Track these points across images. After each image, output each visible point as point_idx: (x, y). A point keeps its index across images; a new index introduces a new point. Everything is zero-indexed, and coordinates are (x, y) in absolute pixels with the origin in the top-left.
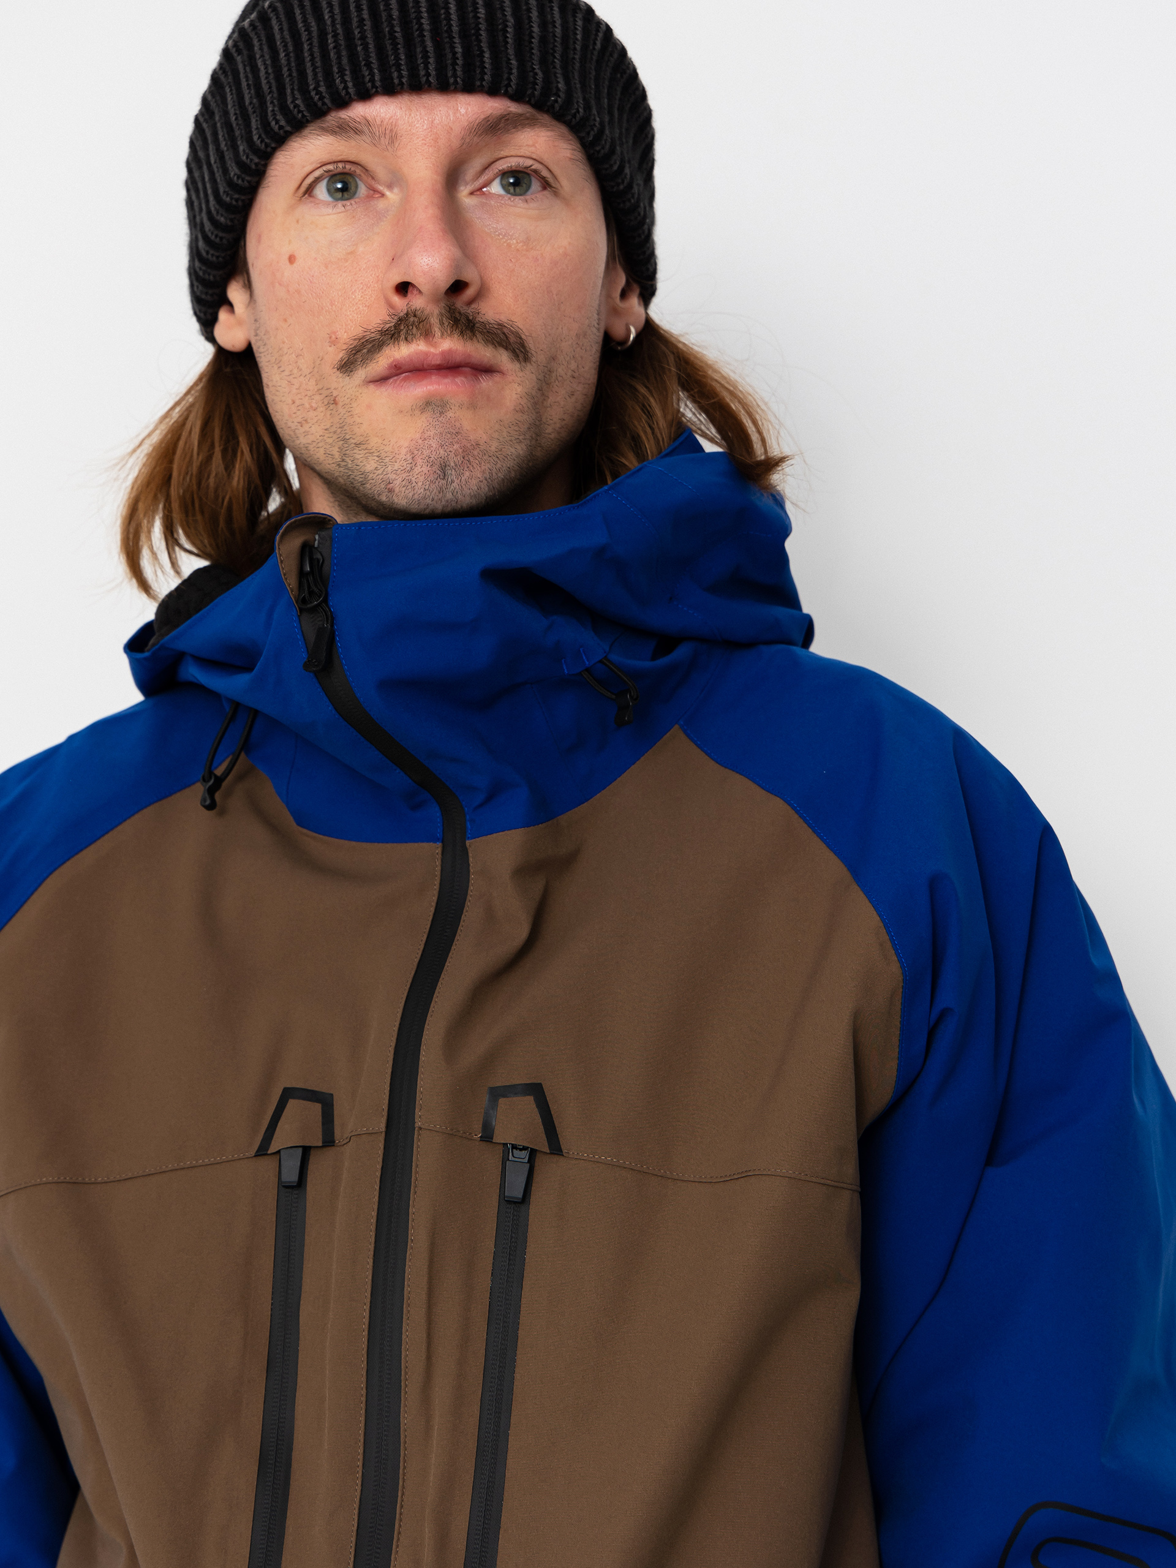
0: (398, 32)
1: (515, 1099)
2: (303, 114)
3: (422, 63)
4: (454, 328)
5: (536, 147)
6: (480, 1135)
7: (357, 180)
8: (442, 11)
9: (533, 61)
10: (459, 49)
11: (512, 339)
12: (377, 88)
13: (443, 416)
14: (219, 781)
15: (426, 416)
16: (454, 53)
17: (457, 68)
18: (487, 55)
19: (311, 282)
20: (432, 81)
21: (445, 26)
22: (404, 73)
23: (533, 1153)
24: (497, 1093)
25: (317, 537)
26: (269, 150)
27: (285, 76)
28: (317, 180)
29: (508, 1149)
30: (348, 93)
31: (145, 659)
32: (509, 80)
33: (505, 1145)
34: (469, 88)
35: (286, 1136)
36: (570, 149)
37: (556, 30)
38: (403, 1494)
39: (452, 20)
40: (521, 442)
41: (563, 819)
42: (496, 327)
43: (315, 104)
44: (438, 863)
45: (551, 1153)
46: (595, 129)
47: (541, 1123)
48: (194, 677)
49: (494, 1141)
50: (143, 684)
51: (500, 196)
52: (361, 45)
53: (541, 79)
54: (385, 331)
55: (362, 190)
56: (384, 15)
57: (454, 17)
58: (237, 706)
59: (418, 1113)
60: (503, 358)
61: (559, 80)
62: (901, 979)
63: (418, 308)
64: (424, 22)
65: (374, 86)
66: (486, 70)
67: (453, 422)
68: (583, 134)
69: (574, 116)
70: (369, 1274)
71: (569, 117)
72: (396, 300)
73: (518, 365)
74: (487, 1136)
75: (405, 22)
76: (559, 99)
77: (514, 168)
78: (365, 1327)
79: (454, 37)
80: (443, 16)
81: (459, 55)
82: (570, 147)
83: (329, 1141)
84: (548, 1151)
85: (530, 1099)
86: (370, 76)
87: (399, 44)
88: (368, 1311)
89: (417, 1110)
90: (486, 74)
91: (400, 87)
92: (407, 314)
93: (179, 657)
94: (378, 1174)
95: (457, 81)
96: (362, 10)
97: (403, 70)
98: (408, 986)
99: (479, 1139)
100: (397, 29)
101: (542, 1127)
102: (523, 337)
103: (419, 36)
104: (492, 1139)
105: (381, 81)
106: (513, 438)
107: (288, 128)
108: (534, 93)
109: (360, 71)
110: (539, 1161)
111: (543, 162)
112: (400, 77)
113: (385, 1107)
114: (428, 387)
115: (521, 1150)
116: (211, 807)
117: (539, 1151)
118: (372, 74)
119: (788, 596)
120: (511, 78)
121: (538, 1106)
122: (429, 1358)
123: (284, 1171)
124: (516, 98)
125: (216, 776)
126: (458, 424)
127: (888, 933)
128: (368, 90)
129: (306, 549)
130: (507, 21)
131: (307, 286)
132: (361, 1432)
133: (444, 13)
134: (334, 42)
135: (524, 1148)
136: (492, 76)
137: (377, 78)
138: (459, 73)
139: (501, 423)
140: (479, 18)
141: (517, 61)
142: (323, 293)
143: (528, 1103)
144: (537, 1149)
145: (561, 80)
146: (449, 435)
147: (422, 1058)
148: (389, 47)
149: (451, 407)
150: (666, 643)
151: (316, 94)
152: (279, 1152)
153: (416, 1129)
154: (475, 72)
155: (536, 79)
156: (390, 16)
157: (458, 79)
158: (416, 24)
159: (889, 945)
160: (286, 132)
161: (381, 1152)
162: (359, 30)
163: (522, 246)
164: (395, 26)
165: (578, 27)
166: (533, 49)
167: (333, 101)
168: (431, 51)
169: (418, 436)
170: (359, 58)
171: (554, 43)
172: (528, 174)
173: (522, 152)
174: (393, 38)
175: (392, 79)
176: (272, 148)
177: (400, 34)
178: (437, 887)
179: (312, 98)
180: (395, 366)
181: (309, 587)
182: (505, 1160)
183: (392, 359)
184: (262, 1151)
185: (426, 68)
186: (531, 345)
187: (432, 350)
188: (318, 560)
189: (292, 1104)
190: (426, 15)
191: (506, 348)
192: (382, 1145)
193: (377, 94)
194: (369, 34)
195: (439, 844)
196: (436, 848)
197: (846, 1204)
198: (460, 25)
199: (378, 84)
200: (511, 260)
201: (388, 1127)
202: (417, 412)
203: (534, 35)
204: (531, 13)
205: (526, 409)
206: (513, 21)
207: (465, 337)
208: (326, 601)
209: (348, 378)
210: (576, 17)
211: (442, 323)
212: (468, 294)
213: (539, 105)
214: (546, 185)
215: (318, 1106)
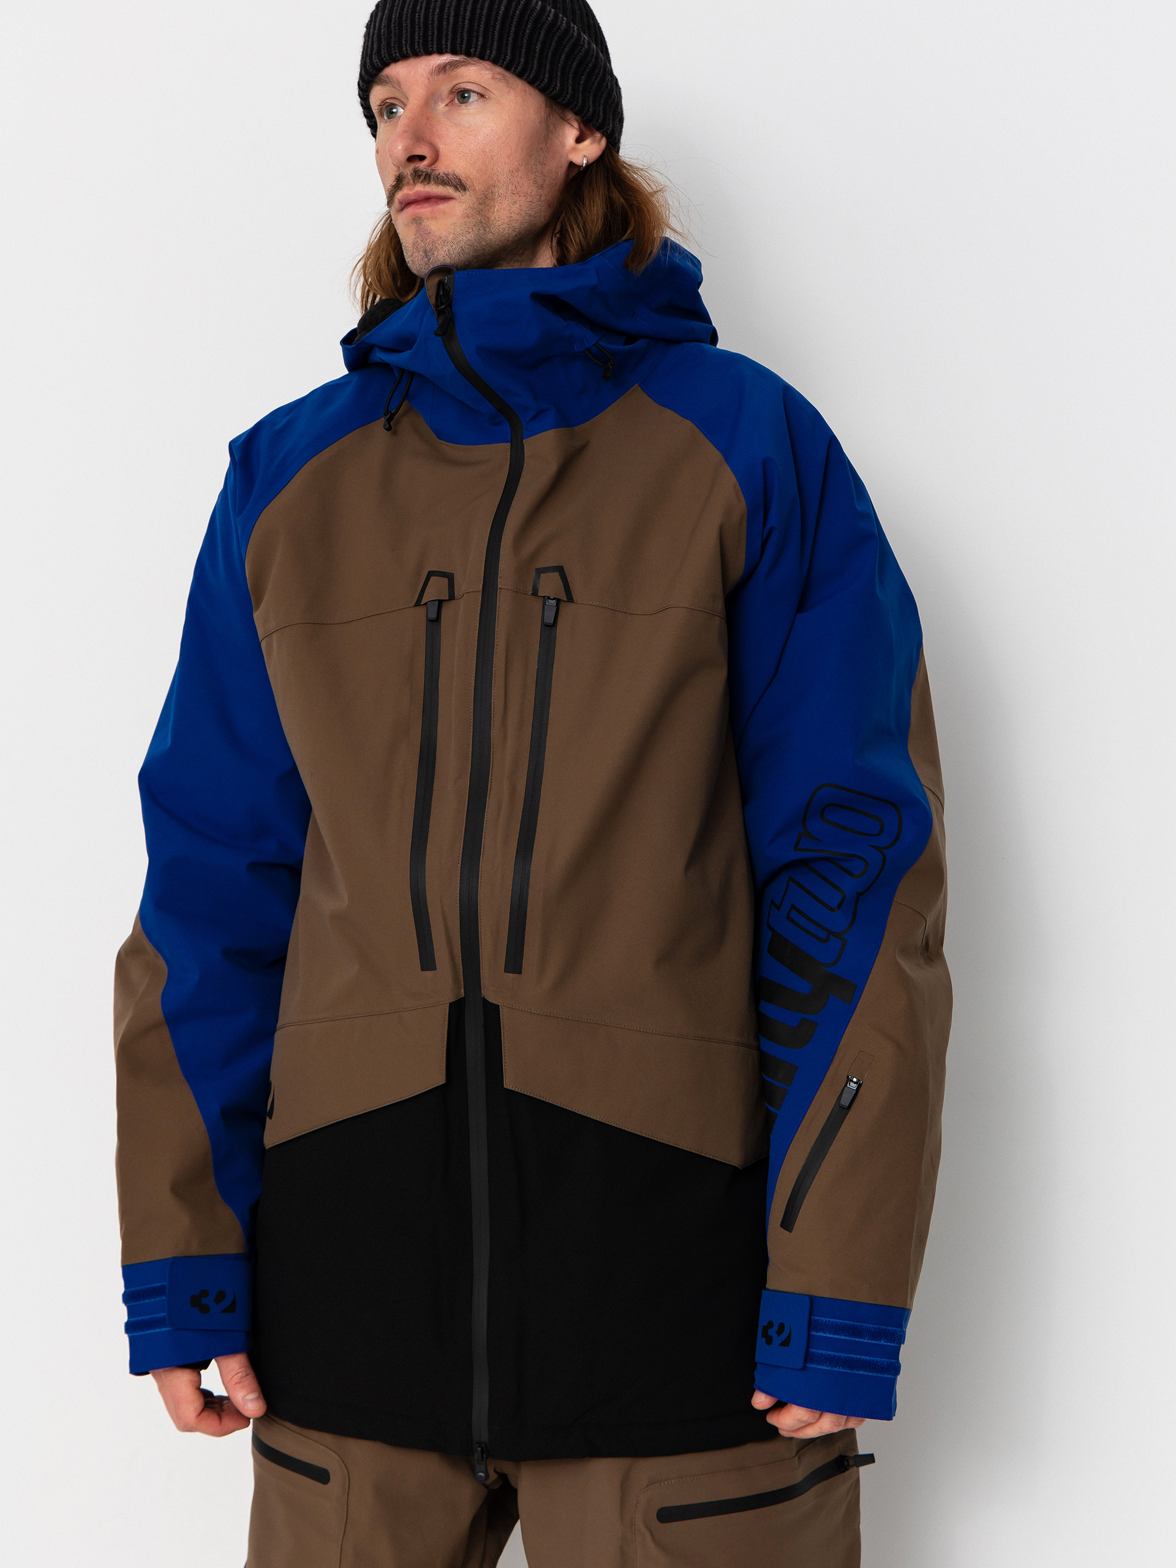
1: (549, 574)
6: (531, 593)
11: (455, 181)
13: (421, 224)
14: (392, 416)
15: (414, 226)
23: (558, 601)
24: (540, 571)
25: (446, 278)
29: (546, 598)
31: (352, 348)
33: (544, 597)
35: (430, 595)
38: (492, 770)
41: (576, 429)
44: (509, 454)
45: (568, 601)
47: (563, 587)
48: (380, 358)
49: (538, 596)
50: (350, 363)
53: (466, 41)
58: (403, 371)
59: (499, 581)
60: (449, 191)
61: (479, 39)
62: (746, 510)
67: (427, 227)
69: (490, 56)
70: (474, 662)
73: (461, 194)
74: (535, 593)
77: (462, 89)
78: (473, 688)
83: (452, 597)
84: (566, 600)
85: (557, 574)
88: (474, 681)
89: (498, 579)
93: (371, 348)
94: (479, 612)
98: (493, 516)
99: (530, 595)
101: (563, 589)
102: (461, 177)
104: (537, 594)
110: (562, 605)
111: (477, 84)
113: (482, 578)
114: (413, 212)
115: (552, 599)
116: (389, 429)
117: (562, 600)
119: (703, 316)
121: (561, 577)
122: (505, 703)
123: (429, 613)
124: (454, 52)
125: (391, 413)
126: (430, 229)
127: (741, 487)
129: (441, 284)
132: (471, 740)
135: (554, 599)
139: (456, 225)
143: (555, 576)
146: (426, 234)
147: (501, 553)
149: (424, 220)
150: (631, 338)
152: (426, 604)
153: (498, 589)
159: (741, 492)
161: (480, 601)
172: (469, 92)
173: (462, 80)
178: (508, 466)
181: (441, 300)
182: (544, 604)
184: (418, 604)
187: (410, 193)
188: (447, 290)
189: (433, 579)
192: (480, 598)
195: (509, 444)
196: (508, 446)
197: (717, 624)
201: (483, 588)
202: (410, 225)
205: (469, 215)
208: (450, 305)
211: (413, 179)
212: (425, 162)
213: (468, 54)
214: (482, 96)
215: (446, 580)
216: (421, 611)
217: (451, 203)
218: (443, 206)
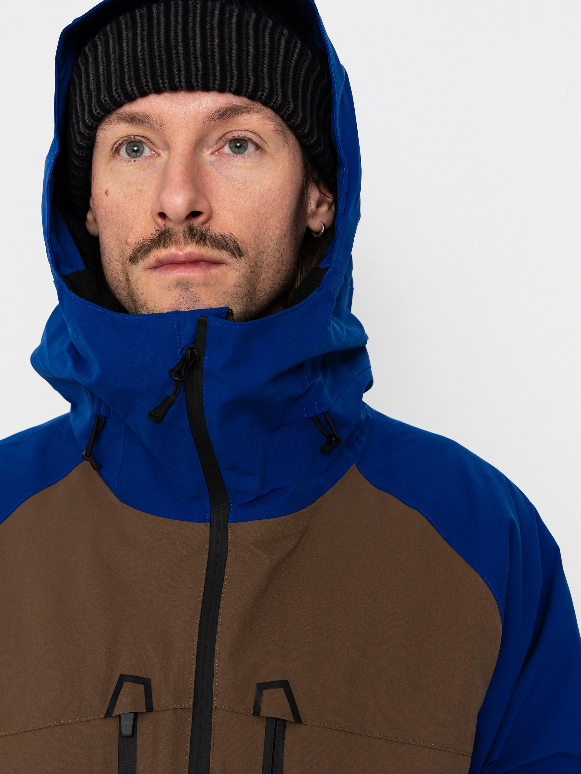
0: (164, 55)
1: (272, 690)
2: (110, 106)
3: (177, 74)
4: (193, 239)
5: (251, 125)
6: (252, 712)
7: (144, 145)
8: (191, 41)
9: (249, 70)
10: (200, 65)
11: (231, 245)
12: (150, 90)
13: (188, 291)
15: (178, 290)
16: (197, 68)
17: (198, 77)
18: (218, 68)
19: (117, 207)
20: (183, 85)
21: (192, 50)
22: (166, 81)
23: (284, 722)
24: (262, 687)
26: (94, 126)
27: (101, 81)
28: (120, 145)
30: (133, 93)
32: (231, 83)
33: (268, 718)
34: (206, 88)
35: (123, 705)
36: (273, 125)
37: (266, 49)
39: (197, 47)
40: (239, 304)
42: (220, 237)
43: (116, 100)
46: (290, 109)
47: (288, 704)
49: (260, 715)
51: (229, 155)
52: (142, 63)
53: (252, 82)
54: (154, 240)
55: (147, 152)
56: (156, 44)
57: (198, 45)
59: (214, 698)
60: (224, 255)
61: (265, 81)
63: (170, 228)
64: (180, 49)
65: (148, 89)
66: (216, 78)
67: (194, 294)
68: (282, 114)
69: (275, 103)
71: (272, 104)
72: (159, 221)
73: (235, 260)
74: (257, 712)
75: (168, 49)
76: (265, 94)
77: (236, 137)
79: (198, 58)
80: (191, 44)
81: (200, 69)
82: (273, 123)
84: (294, 721)
85: (281, 690)
86: (146, 83)
87: (164, 62)
89: (214, 697)
90: (216, 80)
91: (164, 89)
92: (164, 231)
94: (189, 733)
95: (198, 85)
96: (144, 41)
97: (165, 79)
99: (252, 714)
100: (163, 53)
101: (289, 706)
102: (238, 242)
103: (176, 57)
104: (260, 714)
105: (152, 85)
106: (234, 302)
107: (102, 114)
108: (248, 91)
109: (140, 80)
110: (288, 727)
111: (256, 133)
112: (164, 83)
113: (192, 692)
114: (178, 274)
117: (288, 721)
118: (147, 81)
120: (232, 82)
121: (286, 694)
123: (122, 728)
126: (197, 296)
128: (145, 91)
130: (233, 46)
131: (115, 209)
133: (192, 43)
134: (127, 61)
136: (220, 81)
137: (150, 84)
138: (200, 80)
139: (226, 294)
140: (214, 45)
141: (237, 71)
142: (124, 214)
143: (280, 692)
144: (287, 719)
145: (266, 81)
146: (192, 302)
148: (158, 65)
149: (193, 285)
151: (116, 94)
152: (118, 716)
153: (214, 708)
154: (209, 79)
155: (250, 81)
156: (159, 45)
157: (199, 84)
158: (175, 49)
160: (102, 116)
161: (191, 720)
162: (141, 54)
163: (242, 186)
164: (162, 51)
165: (281, 47)
166: (249, 62)
167: (125, 97)
168: (182, 67)
169: (174, 302)
170: (140, 71)
171: (263, 58)
172: (246, 141)
173: (243, 128)
174: (161, 59)
175: (159, 84)
176: (96, 125)
177: (164, 56)
179: (114, 96)
180: (159, 261)
183: (157, 257)
185: (179, 77)
186: (243, 247)
187: (180, 253)
189: (126, 685)
190: (181, 44)
191: (227, 250)
193: (151, 93)
194: (147, 57)
195: (209, 523)
196: (207, 526)
198: (201, 50)
199: (151, 87)
200: (234, 195)
201: (195, 705)
202: (172, 288)
203: (250, 54)
204: (249, 40)
205: (242, 285)
206: (236, 46)
207: (199, 245)
209: (135, 266)
210: (281, 40)
211: (185, 237)
212: (201, 219)
213: (252, 97)
214: (258, 147)
215: (142, 687)
216: (112, 724)
217: (223, 267)
218: (215, 271)
